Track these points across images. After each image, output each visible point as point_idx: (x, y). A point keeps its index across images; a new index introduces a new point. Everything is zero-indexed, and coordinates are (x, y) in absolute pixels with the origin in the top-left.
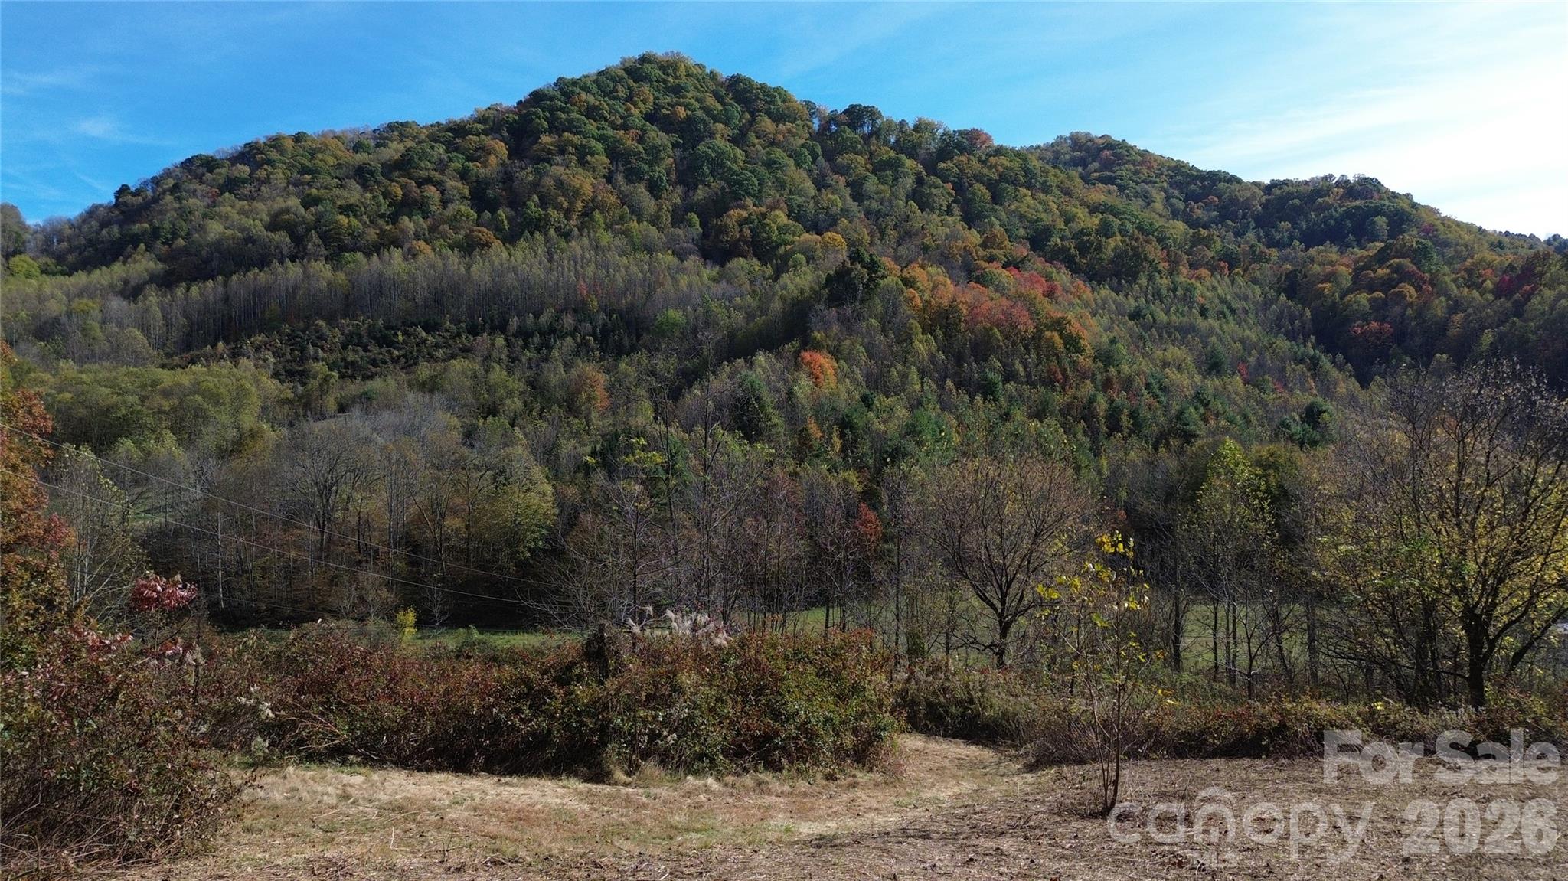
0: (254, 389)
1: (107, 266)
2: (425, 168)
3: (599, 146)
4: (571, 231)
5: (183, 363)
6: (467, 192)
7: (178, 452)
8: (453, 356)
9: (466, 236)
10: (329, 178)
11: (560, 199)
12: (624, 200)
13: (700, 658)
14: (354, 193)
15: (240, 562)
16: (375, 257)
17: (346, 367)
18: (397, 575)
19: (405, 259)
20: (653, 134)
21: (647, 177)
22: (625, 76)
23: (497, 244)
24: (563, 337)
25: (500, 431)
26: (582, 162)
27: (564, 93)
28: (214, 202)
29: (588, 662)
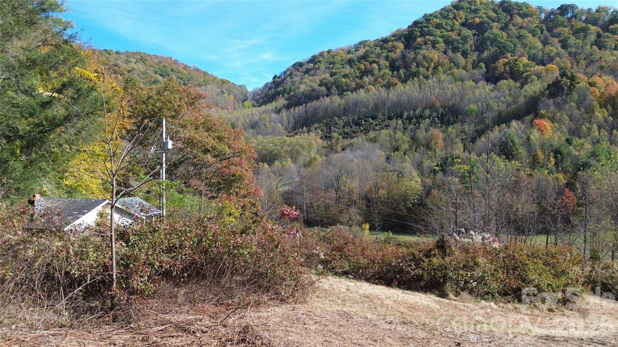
0: (314, 143)
1: (271, 103)
2: (373, 57)
3: (441, 40)
4: (429, 76)
5: (293, 135)
6: (388, 65)
7: (292, 165)
8: (382, 129)
9: (388, 82)
10: (339, 65)
11: (425, 63)
12: (451, 61)
13: (487, 253)
14: (347, 70)
15: (311, 203)
16: (355, 93)
17: (345, 134)
18: (363, 210)
19: (365, 93)
20: (465, 31)
21: (461, 50)
22: (453, 9)
23: (399, 83)
24: (425, 119)
25: (400, 157)
26: (434, 47)
27: (427, 20)
28: (302, 78)
29: (438, 249)
